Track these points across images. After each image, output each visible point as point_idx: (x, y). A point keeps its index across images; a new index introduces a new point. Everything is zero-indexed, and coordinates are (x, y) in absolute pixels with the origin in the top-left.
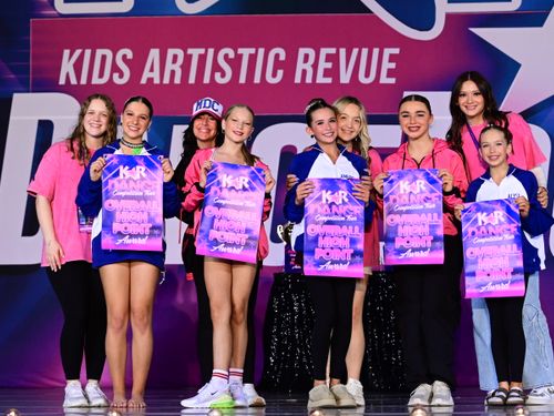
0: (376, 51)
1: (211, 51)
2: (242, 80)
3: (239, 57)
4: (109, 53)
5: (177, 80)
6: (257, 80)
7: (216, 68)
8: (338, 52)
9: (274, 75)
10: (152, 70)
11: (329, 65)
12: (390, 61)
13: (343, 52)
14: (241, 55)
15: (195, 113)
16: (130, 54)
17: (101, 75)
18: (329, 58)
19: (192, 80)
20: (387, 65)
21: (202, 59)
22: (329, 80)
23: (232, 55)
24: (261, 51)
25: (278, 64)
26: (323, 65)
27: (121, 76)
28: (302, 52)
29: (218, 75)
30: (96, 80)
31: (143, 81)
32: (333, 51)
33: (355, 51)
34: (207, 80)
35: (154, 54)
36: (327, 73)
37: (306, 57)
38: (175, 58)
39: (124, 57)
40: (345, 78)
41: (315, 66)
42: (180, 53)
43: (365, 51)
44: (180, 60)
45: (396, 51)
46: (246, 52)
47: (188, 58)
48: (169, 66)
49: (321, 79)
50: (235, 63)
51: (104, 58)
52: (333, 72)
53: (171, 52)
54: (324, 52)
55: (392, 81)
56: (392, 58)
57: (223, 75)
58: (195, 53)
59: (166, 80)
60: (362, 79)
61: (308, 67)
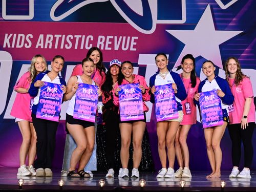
0: (129, 38)
1: (64, 36)
2: (76, 48)
3: (75, 39)
4: (23, 36)
5: (50, 47)
6: (82, 48)
7: (66, 42)
8: (114, 37)
9: (89, 46)
10: (40, 43)
11: (110, 43)
12: (134, 42)
13: (116, 37)
14: (76, 38)
15: (111, 65)
16: (32, 36)
17: (20, 44)
18: (110, 40)
19: (56, 47)
20: (133, 43)
21: (60, 39)
22: (110, 49)
23: (72, 38)
24: (84, 36)
25: (90, 42)
26: (108, 43)
27: (28, 45)
28: (100, 37)
29: (66, 45)
30: (18, 46)
31: (37, 47)
32: (112, 37)
33: (121, 37)
34: (62, 47)
35: (41, 36)
36: (109, 46)
37: (101, 39)
38: (50, 38)
39: (29, 37)
40: (116, 48)
41: (105, 43)
42: (52, 36)
43: (124, 38)
44: (52, 39)
45: (137, 38)
46: (78, 37)
47: (55, 39)
48: (47, 41)
49: (107, 48)
50: (73, 41)
51: (21, 37)
52: (112, 46)
53: (48, 36)
54: (108, 37)
55: (135, 49)
56: (135, 41)
57: (69, 45)
58: (58, 36)
59: (46, 47)
60: (123, 49)
61: (102, 43)
